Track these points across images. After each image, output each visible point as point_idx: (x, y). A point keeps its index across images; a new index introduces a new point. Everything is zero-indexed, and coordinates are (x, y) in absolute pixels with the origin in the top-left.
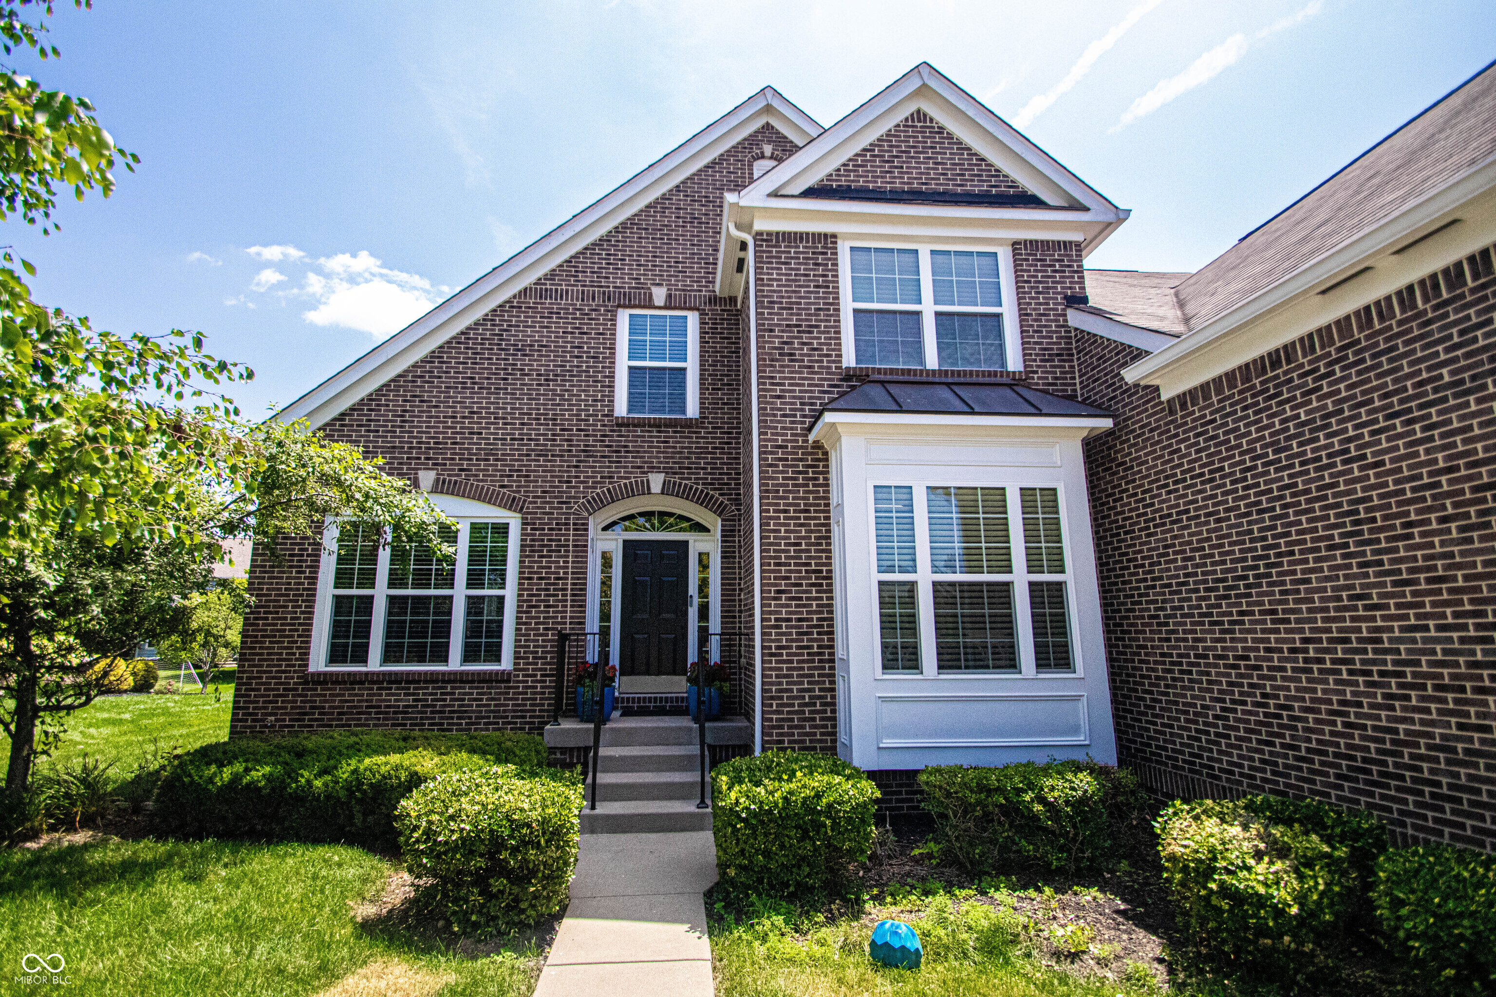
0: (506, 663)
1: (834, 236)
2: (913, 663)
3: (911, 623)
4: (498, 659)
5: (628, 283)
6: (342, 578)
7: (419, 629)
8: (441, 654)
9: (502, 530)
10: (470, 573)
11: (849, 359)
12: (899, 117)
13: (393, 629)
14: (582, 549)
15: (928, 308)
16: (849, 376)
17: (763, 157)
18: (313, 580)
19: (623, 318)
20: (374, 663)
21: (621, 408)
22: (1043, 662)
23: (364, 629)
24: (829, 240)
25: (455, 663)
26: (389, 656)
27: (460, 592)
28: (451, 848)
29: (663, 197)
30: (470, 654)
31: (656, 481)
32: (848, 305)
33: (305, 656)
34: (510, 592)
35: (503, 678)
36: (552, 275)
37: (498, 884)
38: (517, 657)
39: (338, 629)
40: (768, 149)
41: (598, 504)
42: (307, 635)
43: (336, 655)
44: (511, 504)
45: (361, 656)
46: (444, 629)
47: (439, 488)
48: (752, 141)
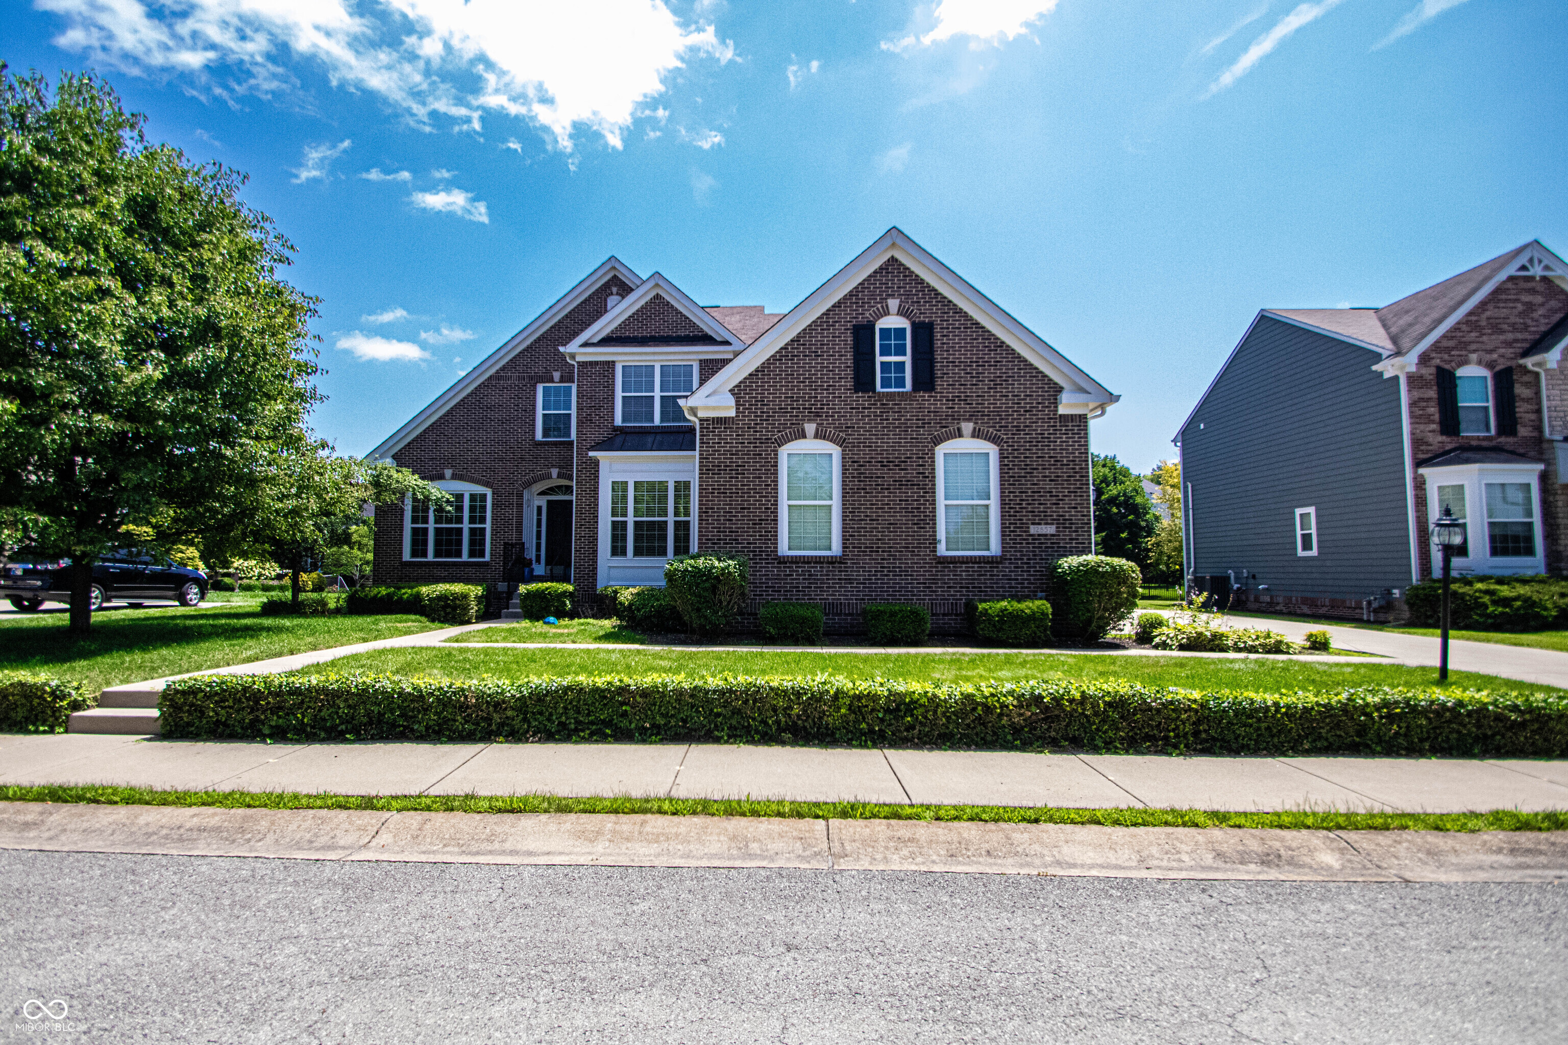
0: (487, 558)
1: (614, 362)
2: (624, 553)
3: (624, 538)
4: (483, 556)
5: (540, 370)
6: (415, 520)
7: (449, 542)
8: (459, 554)
9: (483, 497)
10: (471, 517)
11: (618, 421)
12: (647, 298)
13: (437, 543)
14: (520, 506)
15: (657, 394)
16: (616, 429)
17: (612, 294)
18: (402, 520)
19: (540, 388)
20: (430, 557)
21: (539, 436)
22: (677, 552)
23: (425, 542)
24: (611, 365)
25: (465, 557)
26: (436, 556)
27: (466, 526)
28: (434, 599)
29: (559, 321)
30: (472, 554)
31: (555, 472)
32: (619, 394)
33: (401, 554)
34: (488, 526)
35: (486, 564)
36: (503, 368)
37: (448, 610)
38: (492, 555)
39: (414, 542)
40: (614, 290)
41: (528, 484)
42: (401, 544)
43: (414, 554)
44: (487, 484)
45: (425, 554)
46: (459, 543)
47: (454, 477)
48: (606, 287)
